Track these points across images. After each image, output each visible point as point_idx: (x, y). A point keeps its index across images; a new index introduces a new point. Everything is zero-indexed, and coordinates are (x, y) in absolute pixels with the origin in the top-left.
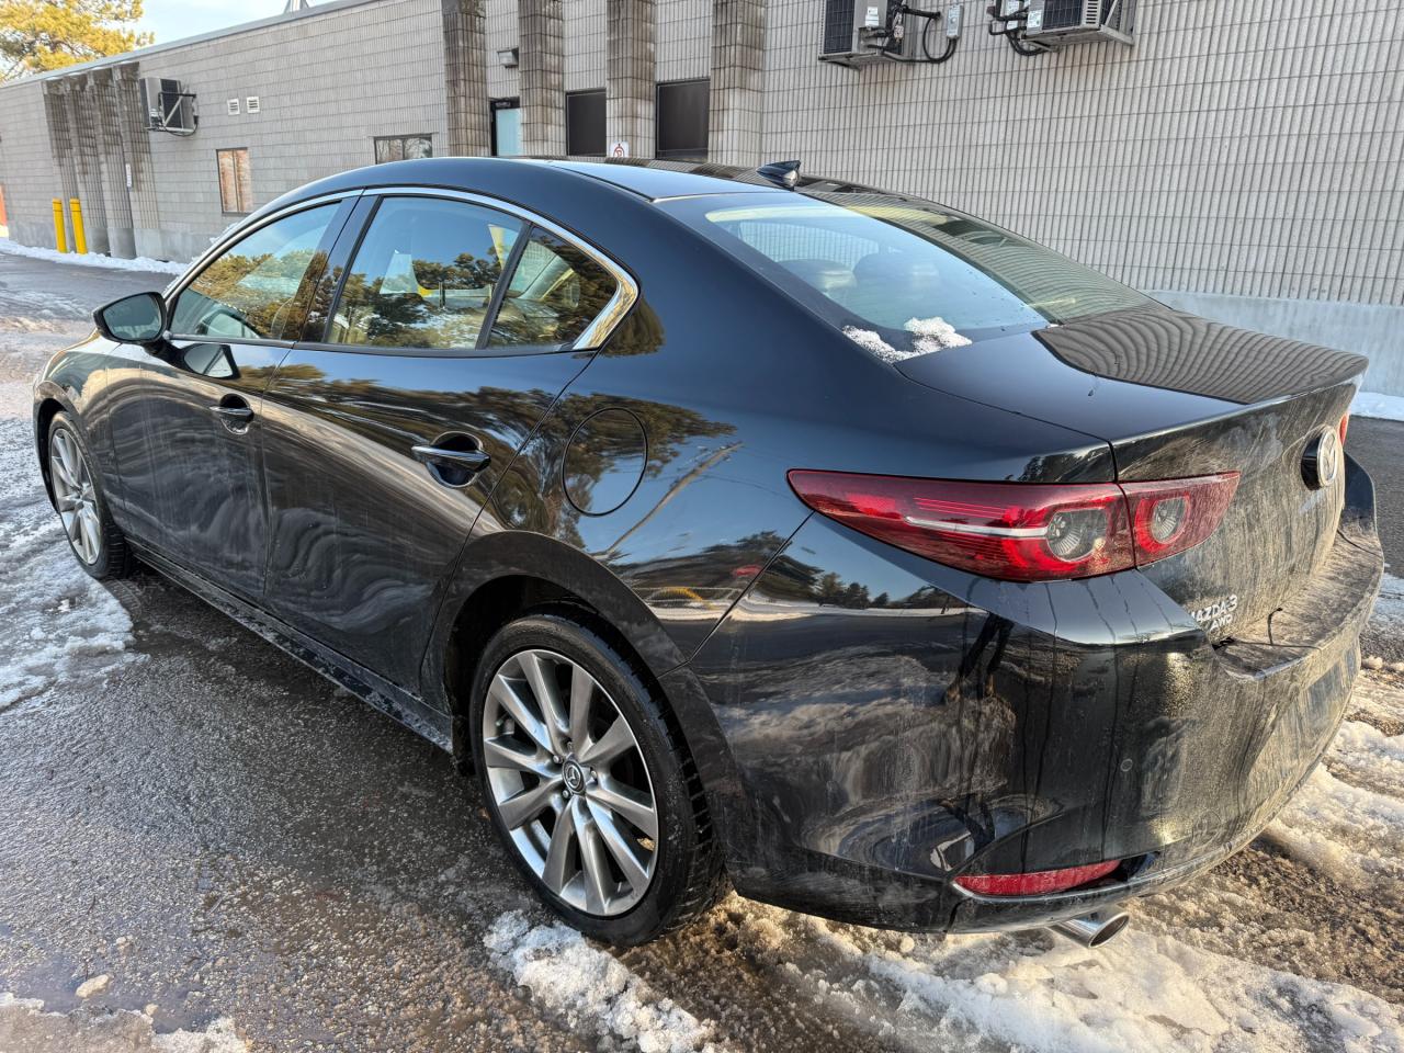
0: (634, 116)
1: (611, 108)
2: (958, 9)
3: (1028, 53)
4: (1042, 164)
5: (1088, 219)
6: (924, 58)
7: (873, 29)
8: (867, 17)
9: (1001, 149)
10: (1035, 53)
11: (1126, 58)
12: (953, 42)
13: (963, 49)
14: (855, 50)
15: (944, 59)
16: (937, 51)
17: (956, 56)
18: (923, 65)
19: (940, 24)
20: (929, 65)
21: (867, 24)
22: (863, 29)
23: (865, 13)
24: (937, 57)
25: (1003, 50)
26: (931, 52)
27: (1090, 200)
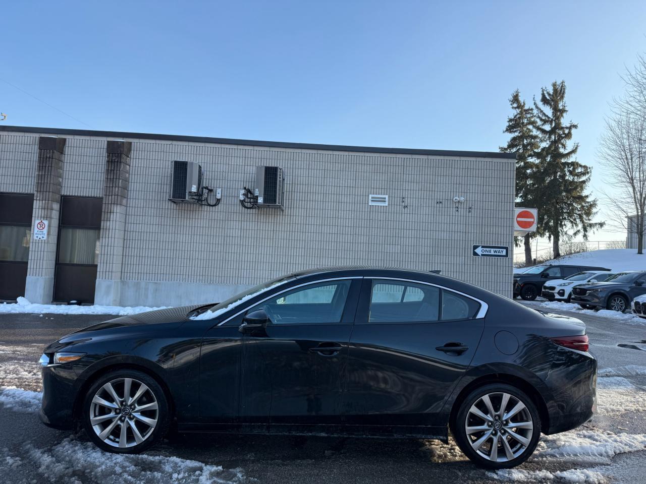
0: (52, 209)
1: (37, 204)
2: (220, 189)
3: (247, 208)
4: (255, 244)
5: (273, 263)
6: (206, 204)
7: (194, 193)
8: (192, 188)
9: (239, 238)
10: (250, 208)
11: (281, 214)
12: (218, 201)
13: (222, 203)
14: (187, 198)
15: (215, 205)
16: (212, 202)
17: (220, 205)
18: (206, 206)
19: (212, 194)
20: (209, 207)
21: (192, 190)
22: (190, 192)
23: (192, 187)
24: (211, 204)
25: (238, 206)
26: (209, 202)
27: (273, 257)
